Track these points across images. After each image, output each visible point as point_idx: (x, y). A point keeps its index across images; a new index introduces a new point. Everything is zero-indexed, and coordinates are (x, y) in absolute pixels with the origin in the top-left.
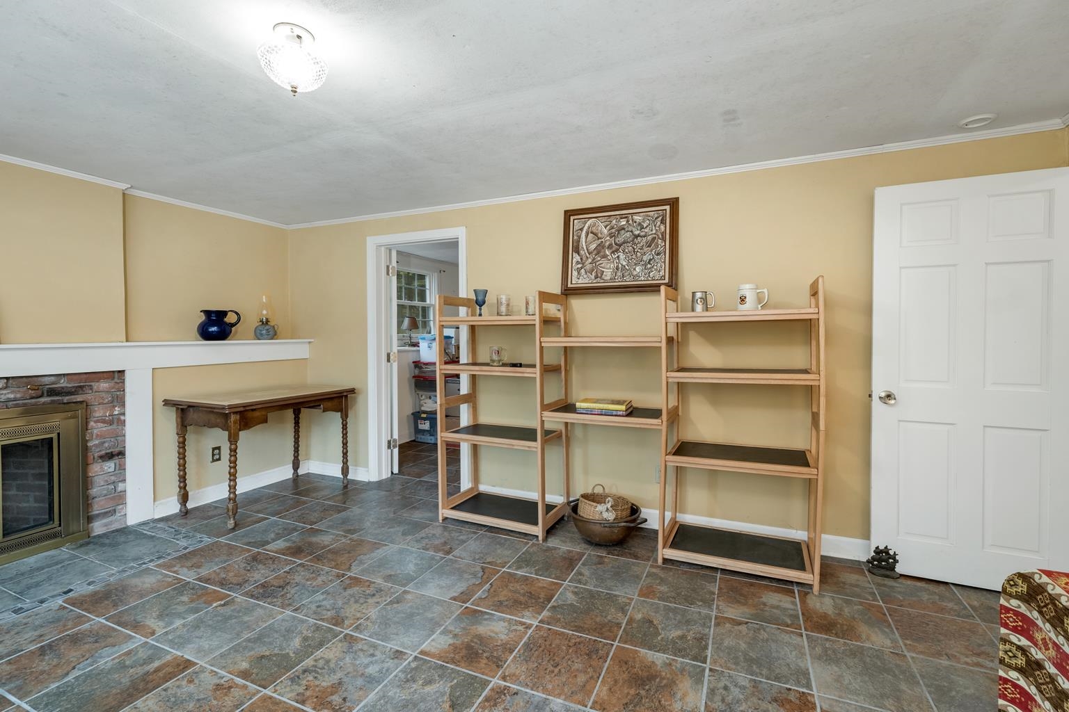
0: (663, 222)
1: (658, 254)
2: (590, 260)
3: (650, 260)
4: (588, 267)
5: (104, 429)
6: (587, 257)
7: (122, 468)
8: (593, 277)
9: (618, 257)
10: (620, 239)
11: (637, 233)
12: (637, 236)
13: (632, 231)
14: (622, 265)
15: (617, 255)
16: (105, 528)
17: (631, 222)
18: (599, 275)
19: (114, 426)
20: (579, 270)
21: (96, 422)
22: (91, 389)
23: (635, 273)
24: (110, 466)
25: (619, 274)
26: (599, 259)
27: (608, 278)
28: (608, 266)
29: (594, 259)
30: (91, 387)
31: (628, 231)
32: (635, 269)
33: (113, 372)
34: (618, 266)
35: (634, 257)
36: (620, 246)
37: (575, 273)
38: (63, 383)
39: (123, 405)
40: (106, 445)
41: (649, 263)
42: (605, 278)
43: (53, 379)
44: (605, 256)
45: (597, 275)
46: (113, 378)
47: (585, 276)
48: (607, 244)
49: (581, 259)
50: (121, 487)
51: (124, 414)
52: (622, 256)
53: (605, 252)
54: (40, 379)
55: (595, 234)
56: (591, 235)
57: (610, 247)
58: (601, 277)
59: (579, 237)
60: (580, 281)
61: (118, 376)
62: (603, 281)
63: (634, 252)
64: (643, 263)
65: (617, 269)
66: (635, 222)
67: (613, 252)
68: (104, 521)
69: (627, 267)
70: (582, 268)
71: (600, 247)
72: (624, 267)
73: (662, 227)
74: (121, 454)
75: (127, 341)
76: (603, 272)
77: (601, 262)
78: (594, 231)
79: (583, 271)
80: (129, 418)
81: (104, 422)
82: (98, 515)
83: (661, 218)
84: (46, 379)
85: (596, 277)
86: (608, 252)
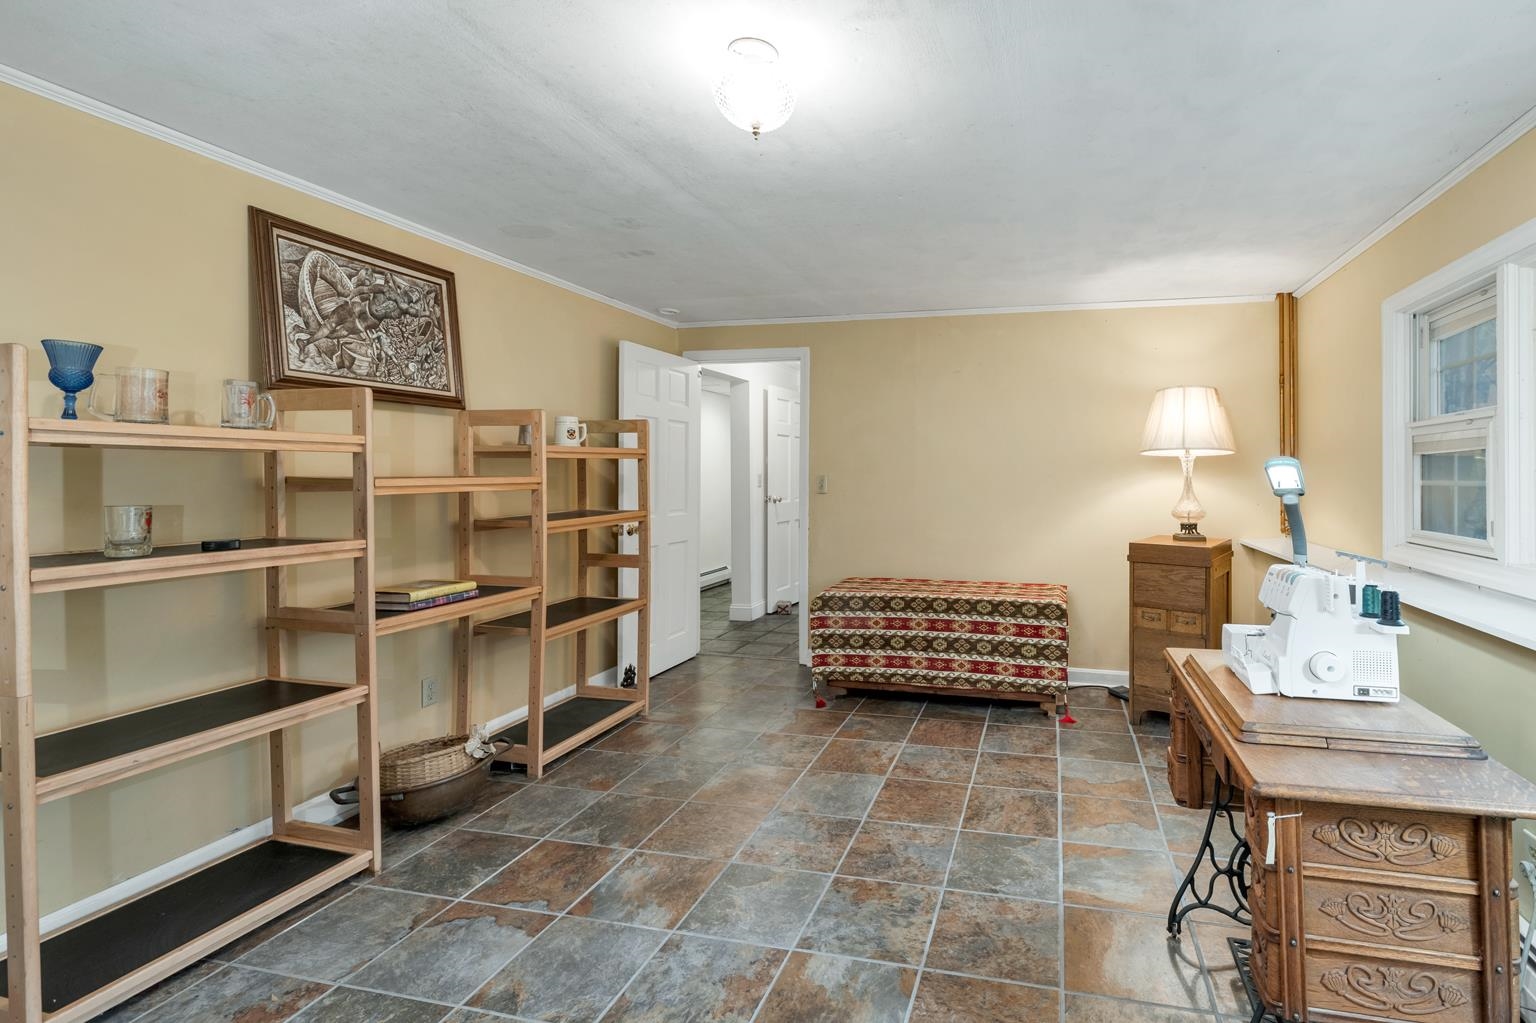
0: (438, 301)
1: (437, 350)
2: (326, 331)
3: (427, 357)
4: (324, 343)
6: (320, 325)
8: (334, 364)
9: (379, 338)
10: (381, 308)
11: (404, 306)
12: (405, 312)
13: (395, 301)
14: (386, 354)
15: (375, 336)
17: (391, 284)
18: (347, 363)
20: (303, 346)
23: (407, 373)
25: (382, 368)
26: (345, 333)
27: (364, 371)
28: (363, 352)
29: (334, 331)
31: (390, 299)
32: (407, 366)
34: (379, 355)
35: (404, 345)
36: (380, 319)
37: (294, 350)
41: (426, 360)
42: (358, 371)
44: (354, 331)
45: (343, 362)
47: (318, 360)
48: (357, 309)
49: (307, 323)
52: (385, 340)
53: (354, 322)
55: (332, 284)
56: (320, 283)
57: (362, 316)
58: (349, 368)
59: (296, 277)
60: (306, 367)
62: (352, 375)
63: (403, 336)
64: (417, 358)
65: (379, 358)
66: (399, 287)
67: (368, 328)
69: (394, 359)
70: (309, 342)
71: (343, 314)
72: (391, 359)
73: (437, 309)
76: (354, 359)
77: (350, 340)
78: (328, 277)
79: (311, 347)
83: (433, 295)
85: (341, 366)
86: (360, 326)
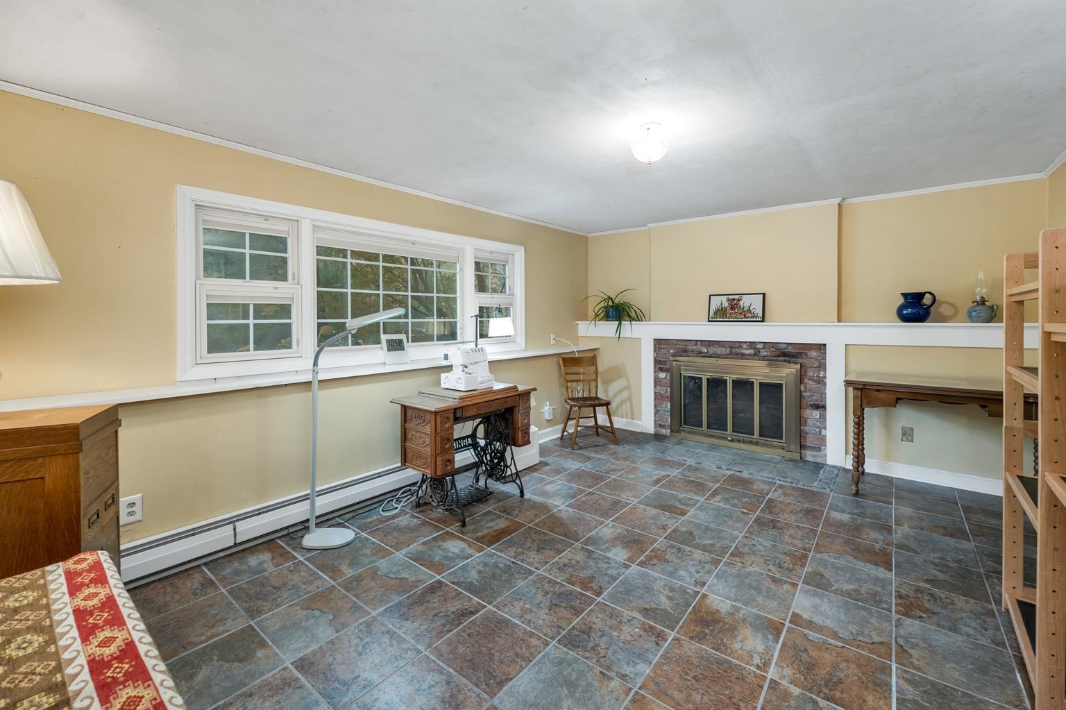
5: (814, 386)
7: (823, 417)
16: (813, 458)
19: (820, 386)
21: (808, 379)
22: (806, 355)
24: (816, 414)
30: (806, 354)
33: (820, 344)
38: (790, 349)
39: (825, 371)
40: (814, 398)
43: (785, 345)
46: (820, 350)
50: (823, 432)
51: (825, 377)
54: (779, 345)
61: (822, 347)
68: (814, 453)
74: (824, 407)
75: (838, 322)
80: (828, 381)
81: (813, 380)
82: (809, 447)
84: (782, 345)
